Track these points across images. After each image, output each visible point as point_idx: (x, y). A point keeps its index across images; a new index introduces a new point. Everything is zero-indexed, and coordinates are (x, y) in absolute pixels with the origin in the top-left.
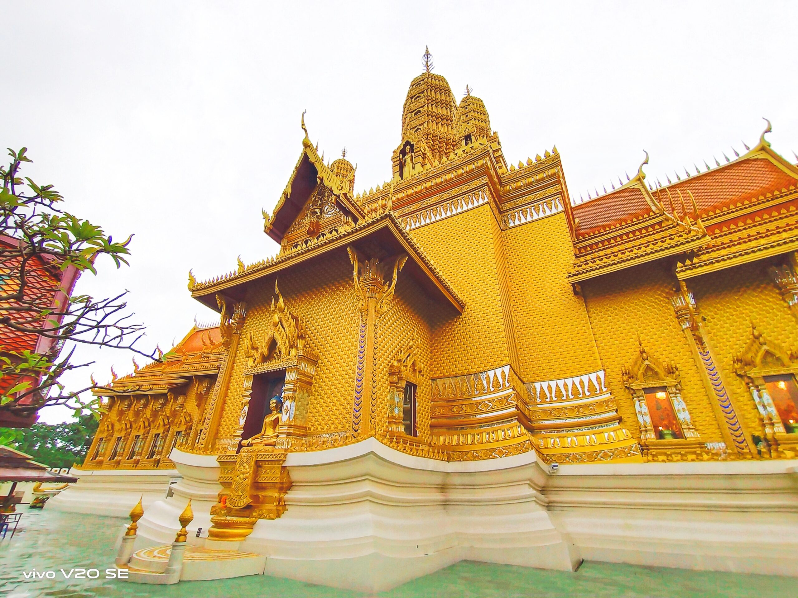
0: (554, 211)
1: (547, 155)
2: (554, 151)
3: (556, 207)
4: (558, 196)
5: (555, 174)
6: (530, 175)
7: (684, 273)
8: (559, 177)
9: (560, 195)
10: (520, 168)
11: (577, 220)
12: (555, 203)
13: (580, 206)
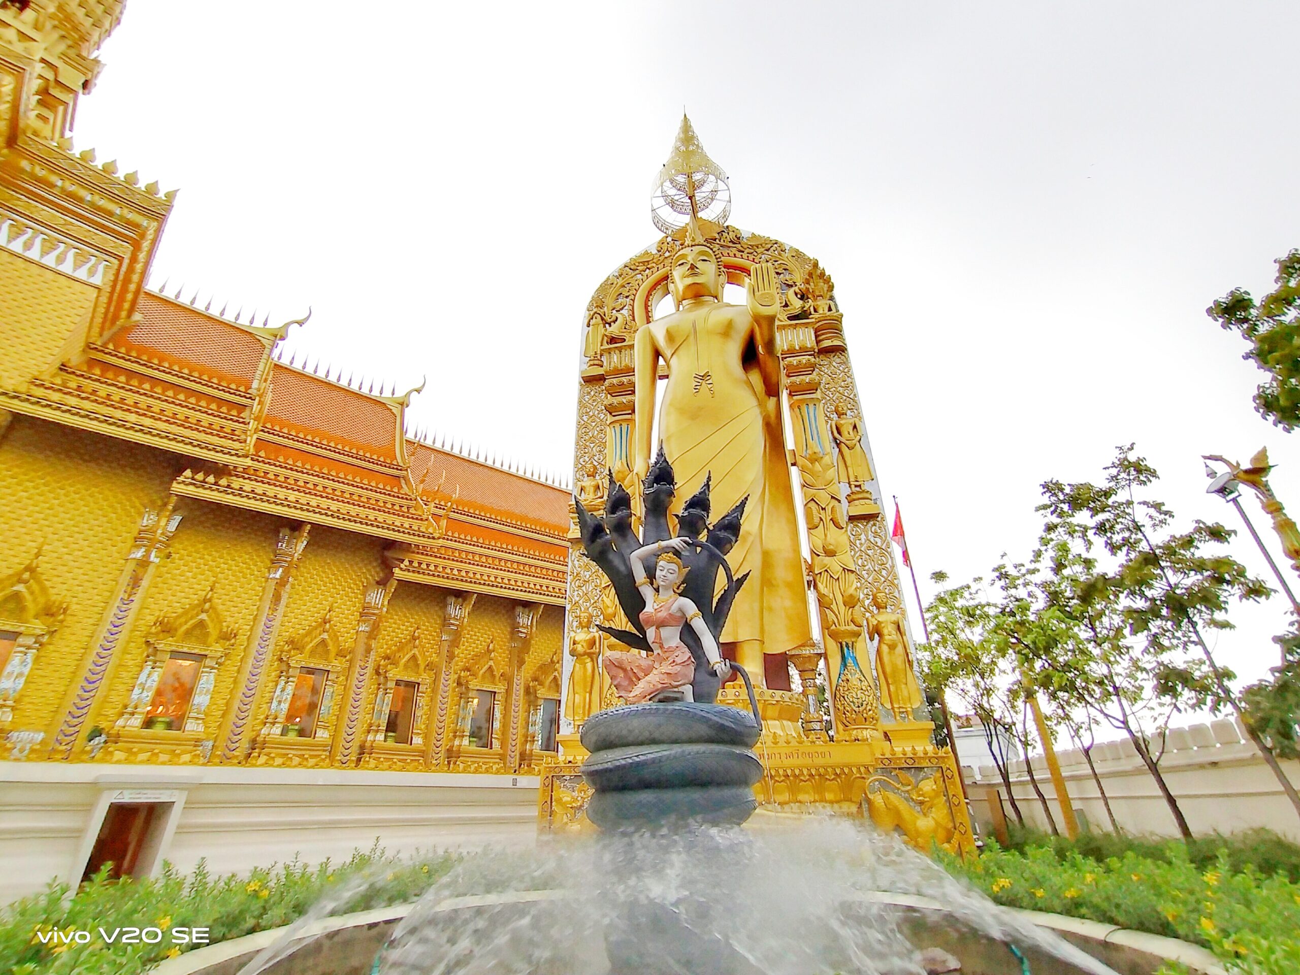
0: (82, 274)
1: (152, 189)
2: (171, 196)
3: (92, 272)
4: (112, 259)
5: (138, 226)
6: (92, 187)
7: (184, 487)
8: (143, 236)
9: (116, 262)
10: (82, 158)
11: (137, 317)
12: (95, 266)
13: (166, 302)
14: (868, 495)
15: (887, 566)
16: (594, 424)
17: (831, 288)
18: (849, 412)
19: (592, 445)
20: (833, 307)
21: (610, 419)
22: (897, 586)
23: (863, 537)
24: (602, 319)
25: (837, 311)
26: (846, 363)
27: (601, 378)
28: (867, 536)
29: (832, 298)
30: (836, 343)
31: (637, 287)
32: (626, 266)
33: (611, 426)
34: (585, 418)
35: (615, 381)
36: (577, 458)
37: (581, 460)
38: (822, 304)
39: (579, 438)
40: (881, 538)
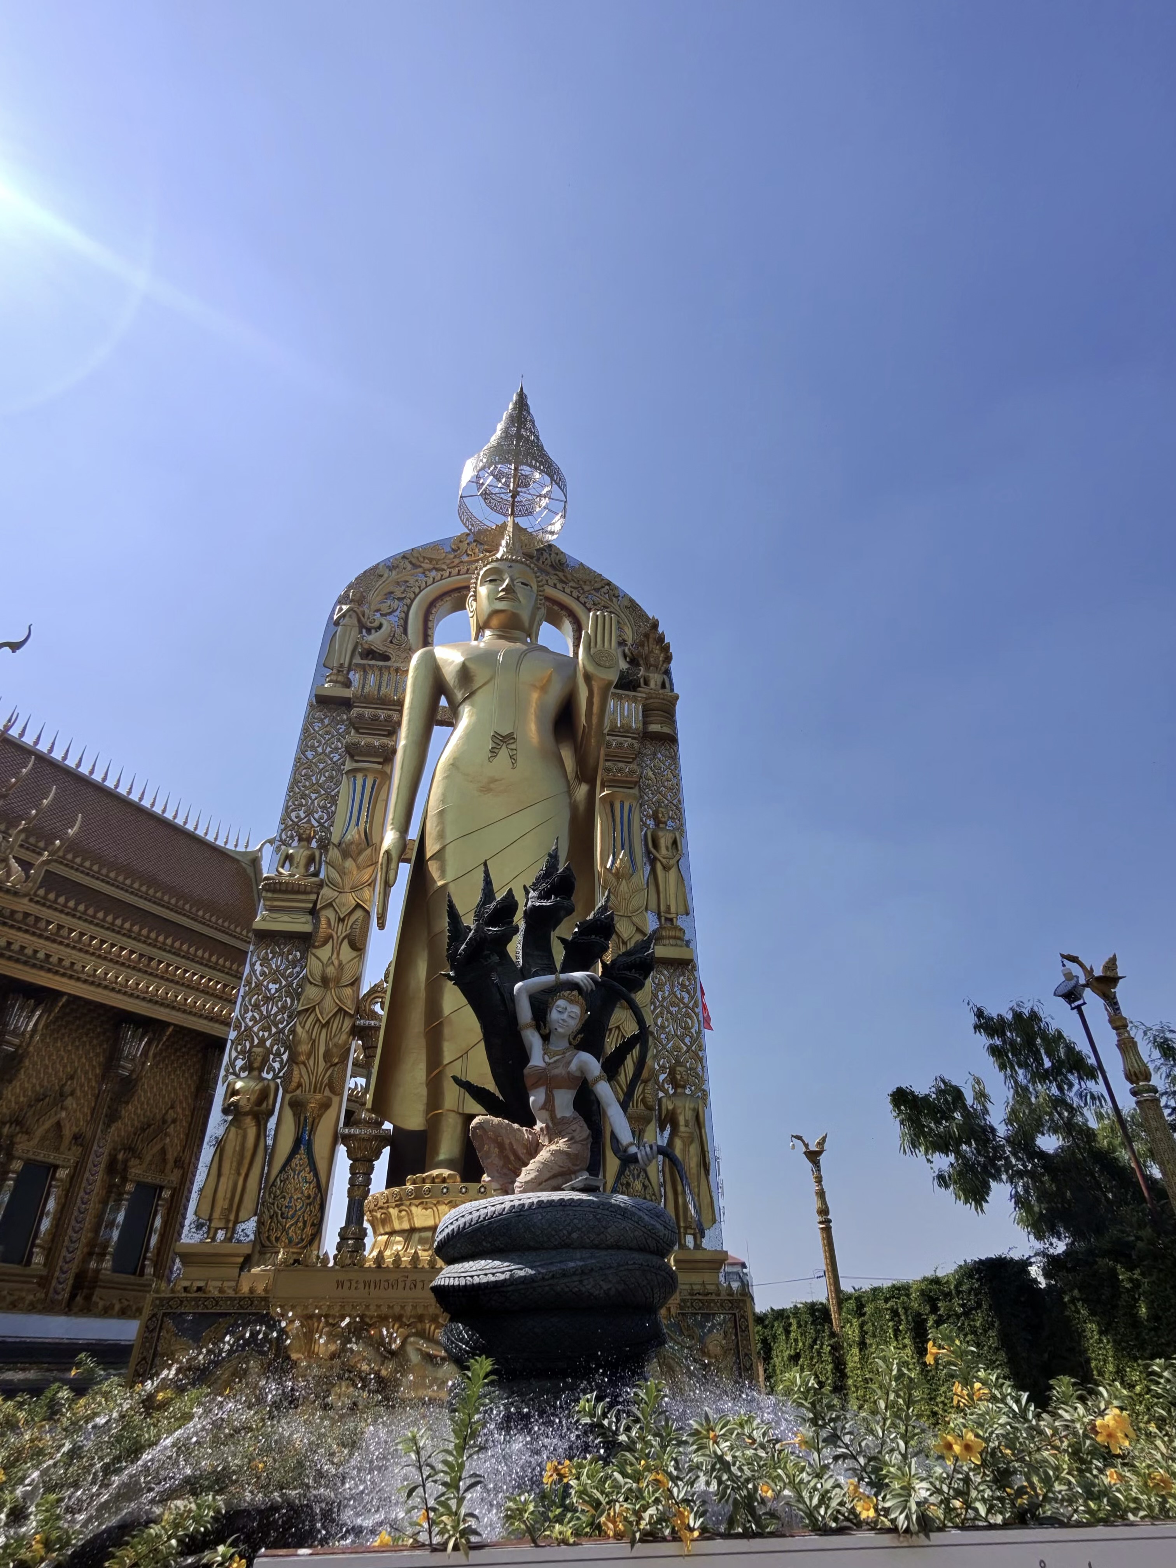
14: (678, 934)
15: (693, 1031)
16: (321, 766)
17: (668, 659)
18: (670, 823)
19: (313, 796)
20: (667, 685)
21: (349, 765)
22: (701, 1060)
23: (667, 988)
24: (359, 621)
25: (672, 690)
26: (674, 758)
27: (346, 704)
28: (672, 987)
29: (667, 672)
30: (666, 730)
31: (417, 590)
32: (404, 557)
33: (351, 776)
34: (310, 754)
35: (367, 712)
36: (287, 811)
37: (293, 815)
38: (655, 679)
39: (294, 782)
40: (688, 992)
